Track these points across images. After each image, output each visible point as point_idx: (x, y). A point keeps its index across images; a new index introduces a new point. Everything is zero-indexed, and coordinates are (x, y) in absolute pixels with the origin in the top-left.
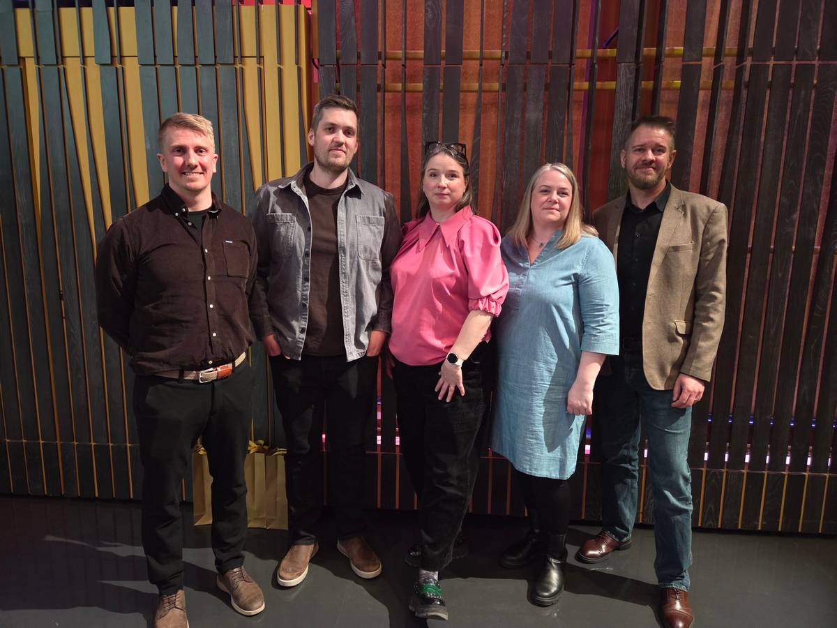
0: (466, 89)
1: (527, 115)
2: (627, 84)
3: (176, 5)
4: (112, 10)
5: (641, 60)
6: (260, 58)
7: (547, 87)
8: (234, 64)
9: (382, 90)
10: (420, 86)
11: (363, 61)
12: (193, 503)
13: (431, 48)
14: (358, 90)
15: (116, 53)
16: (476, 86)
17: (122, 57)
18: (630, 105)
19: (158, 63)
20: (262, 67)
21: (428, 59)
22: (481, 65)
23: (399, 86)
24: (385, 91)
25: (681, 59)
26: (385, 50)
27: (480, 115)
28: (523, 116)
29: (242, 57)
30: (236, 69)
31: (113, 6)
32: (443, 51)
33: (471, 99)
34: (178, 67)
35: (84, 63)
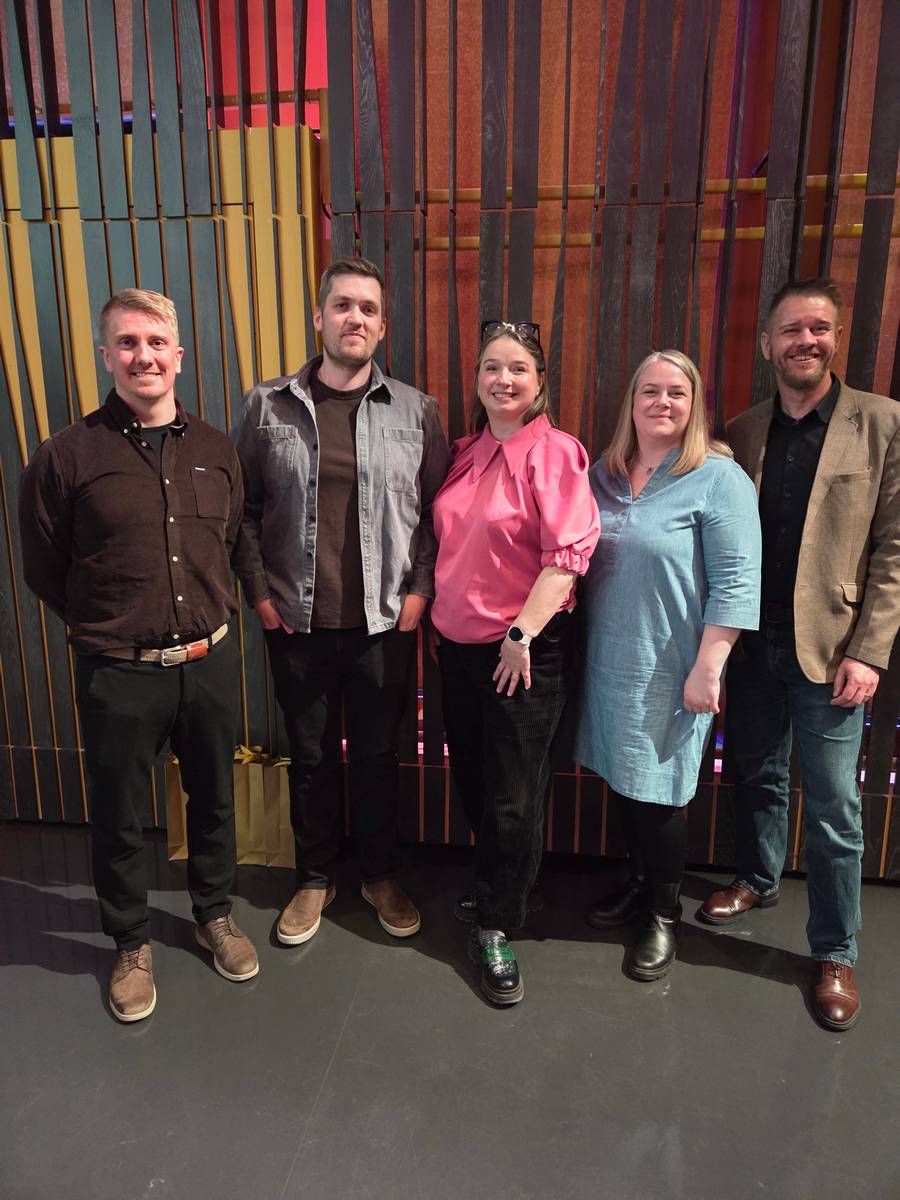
0: (543, 243)
1: (632, 281)
2: (782, 231)
3: (130, 133)
4: (43, 142)
5: (802, 194)
6: (248, 205)
7: (661, 240)
8: (212, 215)
9: (421, 248)
10: (476, 240)
11: (394, 206)
12: (166, 830)
13: (492, 186)
14: (387, 248)
15: (50, 204)
16: (557, 238)
17: (57, 209)
18: (786, 262)
19: (107, 215)
20: (251, 219)
21: (487, 202)
22: (565, 207)
23: (446, 241)
24: (425, 249)
25: (864, 191)
26: (426, 186)
27: (563, 280)
28: (627, 281)
29: (223, 205)
30: (215, 222)
31: (44, 137)
32: (509, 188)
33: (553, 257)
34: (135, 221)
35: (6, 219)
